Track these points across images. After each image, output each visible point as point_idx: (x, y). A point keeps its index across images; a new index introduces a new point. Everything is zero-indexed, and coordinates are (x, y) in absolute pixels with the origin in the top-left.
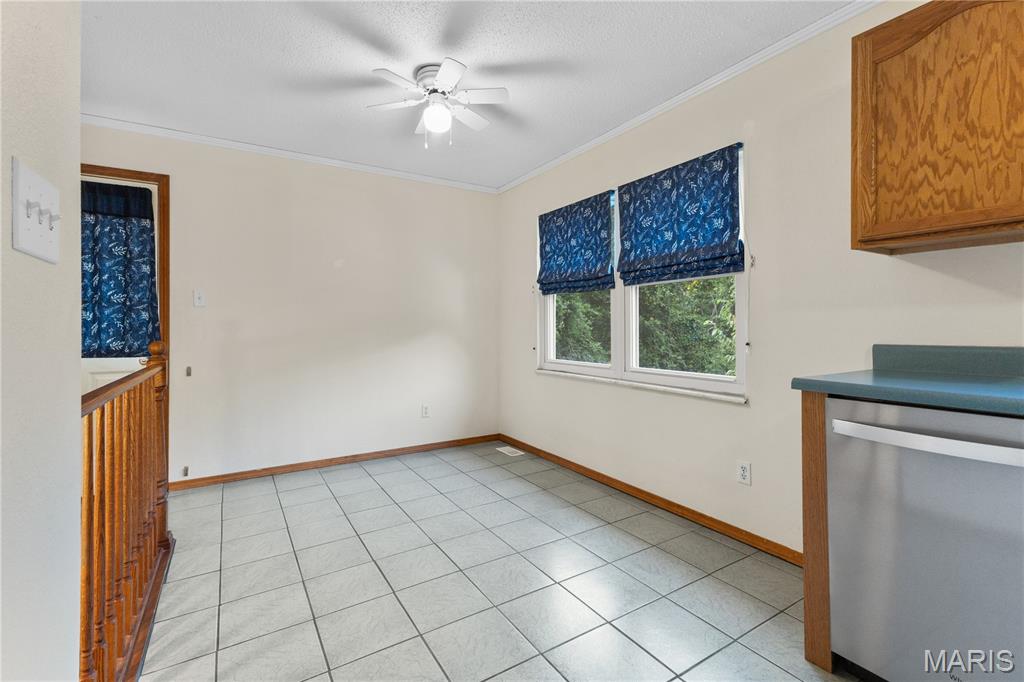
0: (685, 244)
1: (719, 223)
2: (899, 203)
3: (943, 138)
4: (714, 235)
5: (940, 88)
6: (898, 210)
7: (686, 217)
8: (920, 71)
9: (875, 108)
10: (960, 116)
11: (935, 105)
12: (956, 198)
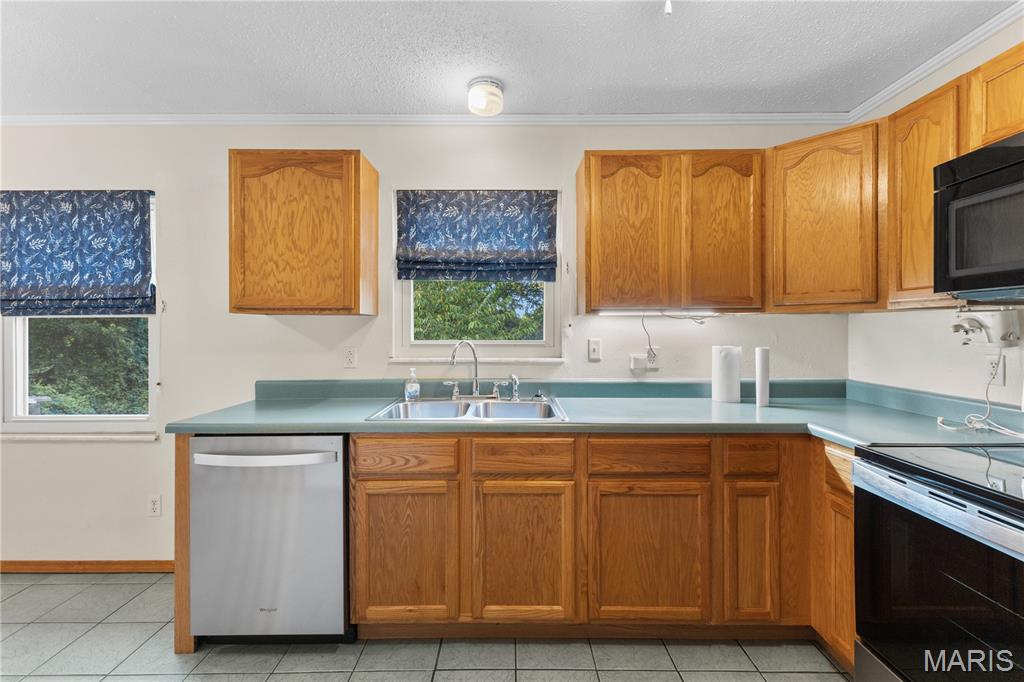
0: (90, 277)
1: (129, 264)
2: (258, 284)
3: (281, 248)
4: (124, 275)
5: (279, 213)
6: (258, 289)
7: (91, 250)
8: (269, 195)
9: (243, 210)
10: (290, 235)
11: (277, 222)
12: (288, 288)
